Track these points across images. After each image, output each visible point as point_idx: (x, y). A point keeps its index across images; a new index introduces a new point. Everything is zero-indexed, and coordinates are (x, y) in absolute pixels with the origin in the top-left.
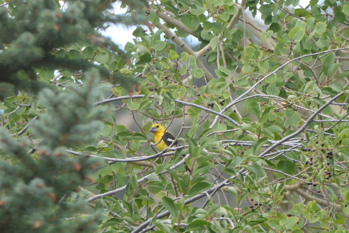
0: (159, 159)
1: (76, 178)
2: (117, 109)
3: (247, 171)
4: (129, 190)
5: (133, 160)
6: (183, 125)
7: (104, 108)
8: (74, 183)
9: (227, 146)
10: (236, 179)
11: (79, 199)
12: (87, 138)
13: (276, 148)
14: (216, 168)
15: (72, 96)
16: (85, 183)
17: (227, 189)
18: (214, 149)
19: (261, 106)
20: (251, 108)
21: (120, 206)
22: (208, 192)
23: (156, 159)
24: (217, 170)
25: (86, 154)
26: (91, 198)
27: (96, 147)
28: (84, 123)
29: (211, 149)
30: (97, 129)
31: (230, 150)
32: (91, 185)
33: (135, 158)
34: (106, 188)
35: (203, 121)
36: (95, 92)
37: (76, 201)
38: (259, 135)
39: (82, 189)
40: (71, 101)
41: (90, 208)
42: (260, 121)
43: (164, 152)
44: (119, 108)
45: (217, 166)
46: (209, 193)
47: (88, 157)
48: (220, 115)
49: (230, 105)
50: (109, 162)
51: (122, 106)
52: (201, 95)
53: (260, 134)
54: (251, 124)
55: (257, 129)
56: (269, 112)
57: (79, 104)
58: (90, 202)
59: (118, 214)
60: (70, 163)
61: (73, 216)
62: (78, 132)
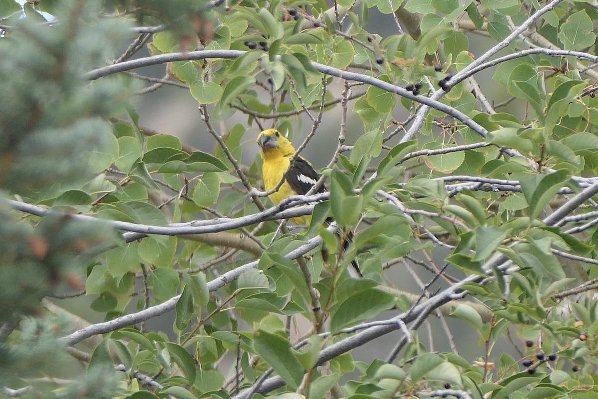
0: (264, 225)
1: (33, 276)
2: (149, 88)
3: (510, 261)
4: (184, 312)
5: (194, 228)
6: (342, 141)
7: (111, 85)
8: (28, 290)
9: (454, 190)
10: (481, 283)
11: (44, 335)
12: (64, 166)
13: (590, 199)
14: (424, 251)
15: (25, 50)
16: (61, 289)
17: (454, 308)
18: (420, 200)
19: (545, 79)
20: (515, 85)
21: (160, 358)
22: (403, 320)
23: (256, 226)
24: (430, 259)
25: (63, 213)
26: (76, 334)
27: (87, 193)
28: (55, 124)
29: (412, 199)
30: (94, 142)
31: (466, 205)
32: (78, 296)
33: (199, 225)
34: (120, 308)
35: (397, 133)
36: (88, 41)
37: (33, 340)
38: (539, 160)
39: (52, 307)
40: (20, 65)
41: (73, 359)
42: (542, 120)
43: (282, 208)
44: (156, 85)
45: (429, 247)
46: (407, 320)
47: (67, 219)
48: (431, 106)
49: (460, 77)
50: (126, 234)
51: (163, 80)
52: (386, 60)
53: (542, 157)
54: (516, 130)
55: (535, 142)
56: (566, 96)
57: (41, 74)
58: (73, 343)
59: (154, 379)
60: (18, 237)
61: (25, 385)
62: (41, 151)
